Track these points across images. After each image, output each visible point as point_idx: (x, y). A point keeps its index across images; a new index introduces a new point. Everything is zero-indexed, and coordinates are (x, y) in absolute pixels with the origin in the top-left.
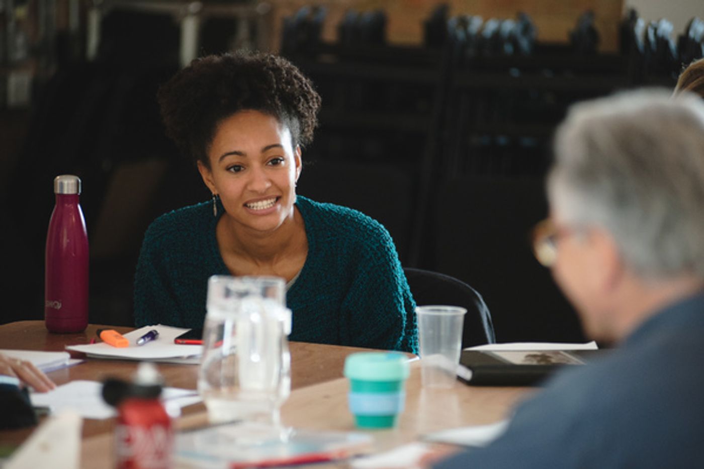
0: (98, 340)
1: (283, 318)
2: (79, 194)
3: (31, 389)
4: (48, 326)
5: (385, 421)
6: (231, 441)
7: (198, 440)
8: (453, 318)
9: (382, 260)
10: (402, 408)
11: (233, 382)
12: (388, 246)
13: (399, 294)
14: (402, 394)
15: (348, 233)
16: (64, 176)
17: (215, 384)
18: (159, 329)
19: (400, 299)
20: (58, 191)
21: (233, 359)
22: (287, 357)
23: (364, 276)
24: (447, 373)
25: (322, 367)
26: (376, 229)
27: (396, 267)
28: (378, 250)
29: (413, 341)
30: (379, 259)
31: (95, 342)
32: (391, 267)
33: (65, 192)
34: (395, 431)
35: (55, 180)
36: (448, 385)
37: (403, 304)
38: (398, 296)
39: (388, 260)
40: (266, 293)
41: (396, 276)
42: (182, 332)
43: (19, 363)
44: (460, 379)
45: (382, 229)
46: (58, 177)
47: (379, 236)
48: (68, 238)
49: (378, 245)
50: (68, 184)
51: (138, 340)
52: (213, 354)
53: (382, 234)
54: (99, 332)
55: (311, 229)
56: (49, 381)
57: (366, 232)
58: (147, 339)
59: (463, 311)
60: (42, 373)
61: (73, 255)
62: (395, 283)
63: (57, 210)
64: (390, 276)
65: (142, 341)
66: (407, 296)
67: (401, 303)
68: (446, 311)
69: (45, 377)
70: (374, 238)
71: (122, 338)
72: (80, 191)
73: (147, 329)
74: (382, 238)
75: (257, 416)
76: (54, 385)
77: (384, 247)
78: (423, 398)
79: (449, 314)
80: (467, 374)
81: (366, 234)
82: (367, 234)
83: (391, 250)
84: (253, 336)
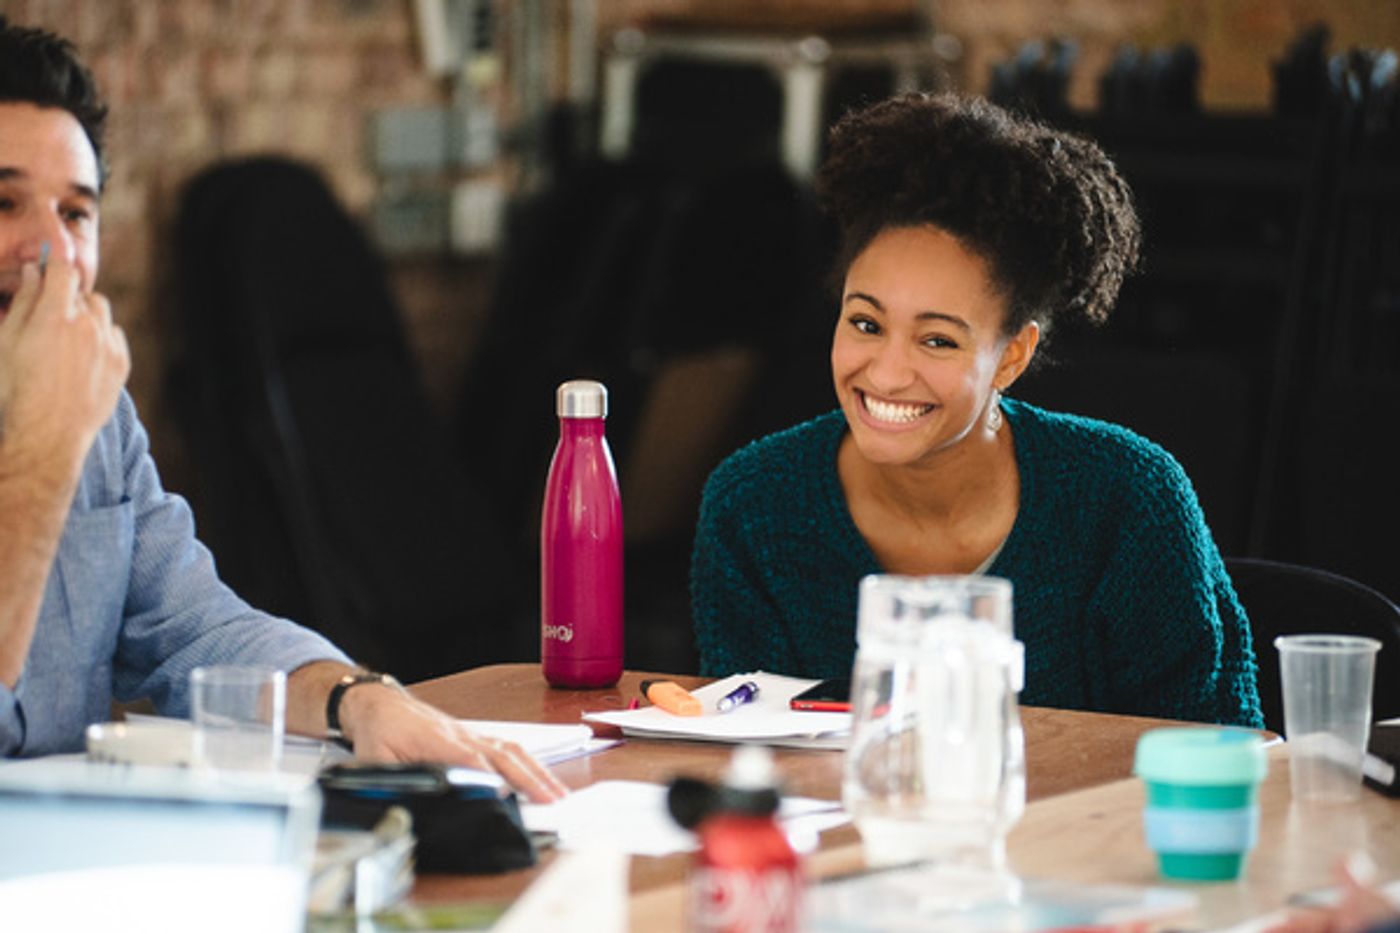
0: (642, 701)
1: (1007, 659)
2: (604, 417)
3: (522, 797)
4: (548, 675)
5: (1223, 867)
6: (910, 901)
7: (845, 897)
8: (1355, 659)
9: (1170, 517)
10: (1253, 840)
11: (909, 784)
12: (1182, 489)
13: (1205, 585)
14: (1254, 812)
15: (1100, 465)
16: (576, 384)
17: (878, 790)
18: (759, 679)
19: (1208, 597)
20: (563, 412)
21: (911, 738)
22: (1017, 736)
23: (1131, 546)
24: (1345, 772)
25: (1084, 757)
26: (1157, 457)
27: (1199, 533)
28: (1162, 497)
29: (1242, 685)
30: (1162, 515)
31: (637, 706)
32: (1189, 532)
33: (578, 414)
34: (1242, 886)
35: (560, 390)
36: (1345, 794)
37: (1214, 606)
38: (1205, 591)
39: (1182, 519)
40: (974, 609)
41: (1198, 550)
42: (806, 685)
43: (497, 747)
44: (1369, 783)
45: (1169, 460)
46: (565, 386)
47: (1163, 471)
48: (583, 503)
49: (1161, 486)
50: (583, 399)
51: (720, 702)
52: (871, 730)
53: (1167, 468)
54: (645, 687)
55: (1028, 455)
56: (555, 781)
57: (1137, 461)
58: (738, 700)
59: (1375, 646)
60: (541, 765)
61: (594, 536)
62: (1196, 564)
63: (561, 450)
64: (1187, 550)
65: (728, 702)
66: (1224, 596)
67: (1210, 604)
68: (1339, 645)
69: (548, 772)
70: (1153, 473)
71: (690, 698)
72: (606, 412)
73: (736, 681)
74: (1169, 474)
75: (963, 853)
76: (566, 790)
77: (1174, 493)
78: (1295, 821)
79: (1346, 651)
80: (1385, 773)
81: (1136, 466)
82: (1139, 465)
83: (1187, 499)
84: (951, 693)
